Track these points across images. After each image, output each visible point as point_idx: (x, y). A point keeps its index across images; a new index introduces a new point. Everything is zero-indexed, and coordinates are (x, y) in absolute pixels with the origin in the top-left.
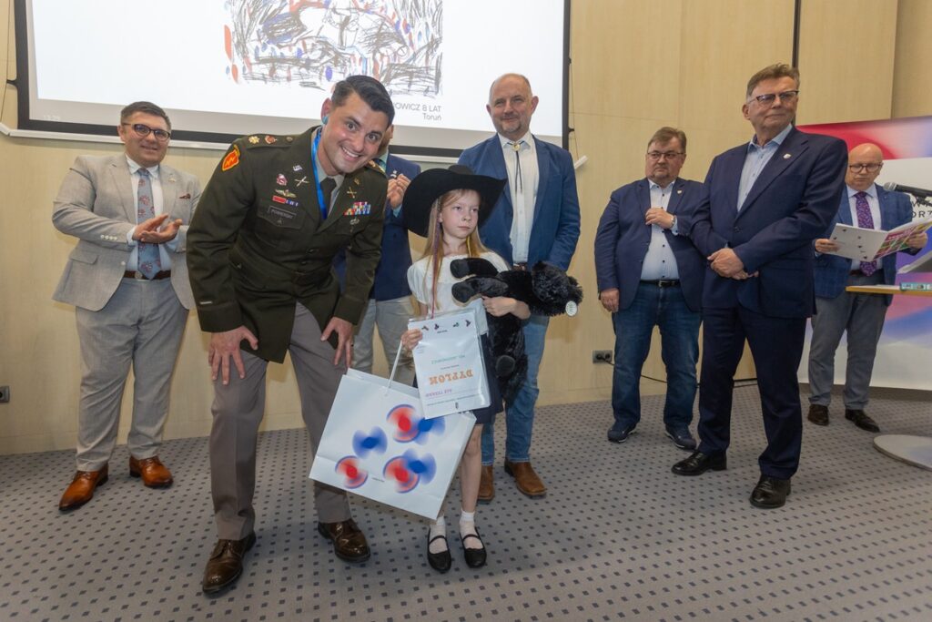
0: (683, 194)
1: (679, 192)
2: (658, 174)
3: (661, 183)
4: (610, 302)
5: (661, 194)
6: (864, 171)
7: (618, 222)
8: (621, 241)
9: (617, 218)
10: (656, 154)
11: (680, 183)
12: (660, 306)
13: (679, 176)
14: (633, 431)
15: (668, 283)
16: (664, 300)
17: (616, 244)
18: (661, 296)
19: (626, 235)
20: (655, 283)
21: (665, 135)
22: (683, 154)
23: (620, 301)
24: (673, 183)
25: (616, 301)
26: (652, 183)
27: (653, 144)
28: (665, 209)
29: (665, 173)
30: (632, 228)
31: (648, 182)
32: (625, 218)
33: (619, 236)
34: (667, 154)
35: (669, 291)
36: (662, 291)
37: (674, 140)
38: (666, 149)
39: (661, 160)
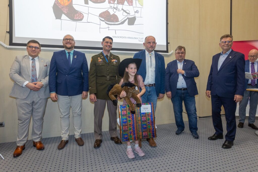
0: (186, 64)
1: (185, 63)
2: (180, 58)
3: (180, 61)
4: (169, 96)
5: (180, 64)
6: (252, 58)
7: (169, 72)
8: (171, 78)
9: (169, 71)
10: (179, 53)
11: (185, 61)
12: (183, 96)
13: (185, 59)
14: (183, 131)
15: (185, 89)
16: (184, 94)
17: (169, 79)
18: (183, 93)
19: (172, 76)
20: (181, 89)
21: (180, 48)
22: (185, 53)
23: (172, 95)
24: (183, 61)
25: (171, 95)
26: (178, 61)
27: (177, 50)
28: (182, 69)
29: (181, 58)
30: (173, 74)
31: (177, 61)
32: (171, 71)
33: (170, 76)
34: (181, 53)
35: (185, 91)
36: (183, 91)
37: (183, 49)
38: (181, 52)
39: (180, 55)
